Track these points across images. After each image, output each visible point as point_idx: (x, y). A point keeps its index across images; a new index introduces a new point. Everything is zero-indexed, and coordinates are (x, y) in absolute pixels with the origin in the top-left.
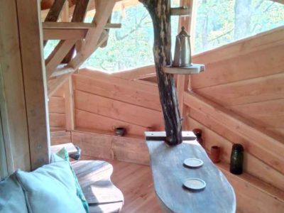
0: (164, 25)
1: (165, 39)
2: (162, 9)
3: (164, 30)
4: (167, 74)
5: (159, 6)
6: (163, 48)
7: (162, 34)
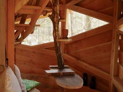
0: (57, 25)
1: (57, 30)
2: (56, 19)
3: (57, 26)
4: (58, 42)
5: (55, 18)
6: (56, 32)
7: (56, 28)
